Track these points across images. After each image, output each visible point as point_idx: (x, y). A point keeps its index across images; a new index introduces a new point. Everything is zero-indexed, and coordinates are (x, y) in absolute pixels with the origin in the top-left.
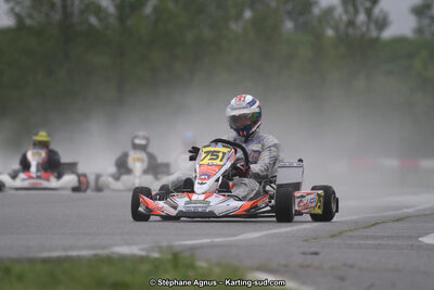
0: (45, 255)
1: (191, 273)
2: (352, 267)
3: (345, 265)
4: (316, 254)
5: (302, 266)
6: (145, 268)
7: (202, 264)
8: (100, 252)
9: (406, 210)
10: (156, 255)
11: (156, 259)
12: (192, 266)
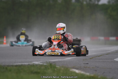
0: (15, 64)
1: (56, 69)
2: (98, 67)
3: (96, 67)
4: (88, 64)
5: (85, 67)
6: (43, 68)
7: (57, 66)
8: (30, 63)
9: (108, 51)
10: (45, 64)
11: (45, 65)
12: (56, 68)
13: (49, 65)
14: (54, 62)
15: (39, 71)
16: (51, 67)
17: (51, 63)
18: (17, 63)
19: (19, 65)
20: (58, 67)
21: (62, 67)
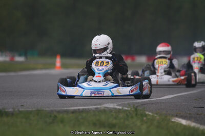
1: (145, 118)
5: (198, 114)
7: (147, 113)
8: (99, 106)
10: (126, 109)
12: (146, 115)
13: (133, 109)
14: (142, 105)
15: (114, 121)
16: (136, 114)
17: (136, 105)
18: (77, 106)
19: (79, 109)
20: (150, 113)
21: (157, 114)
